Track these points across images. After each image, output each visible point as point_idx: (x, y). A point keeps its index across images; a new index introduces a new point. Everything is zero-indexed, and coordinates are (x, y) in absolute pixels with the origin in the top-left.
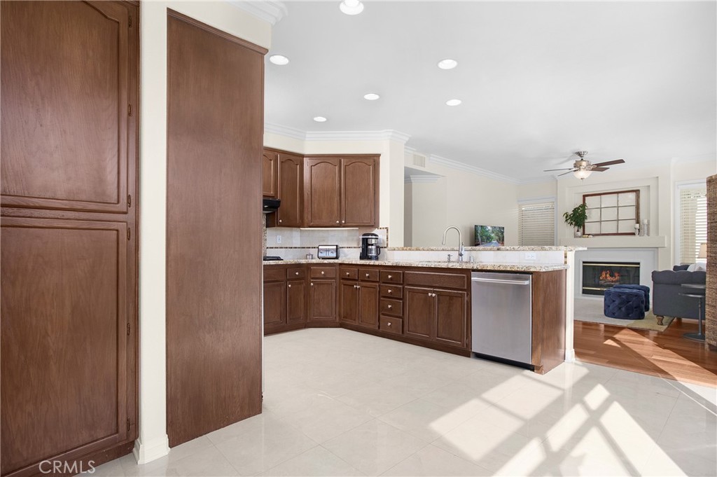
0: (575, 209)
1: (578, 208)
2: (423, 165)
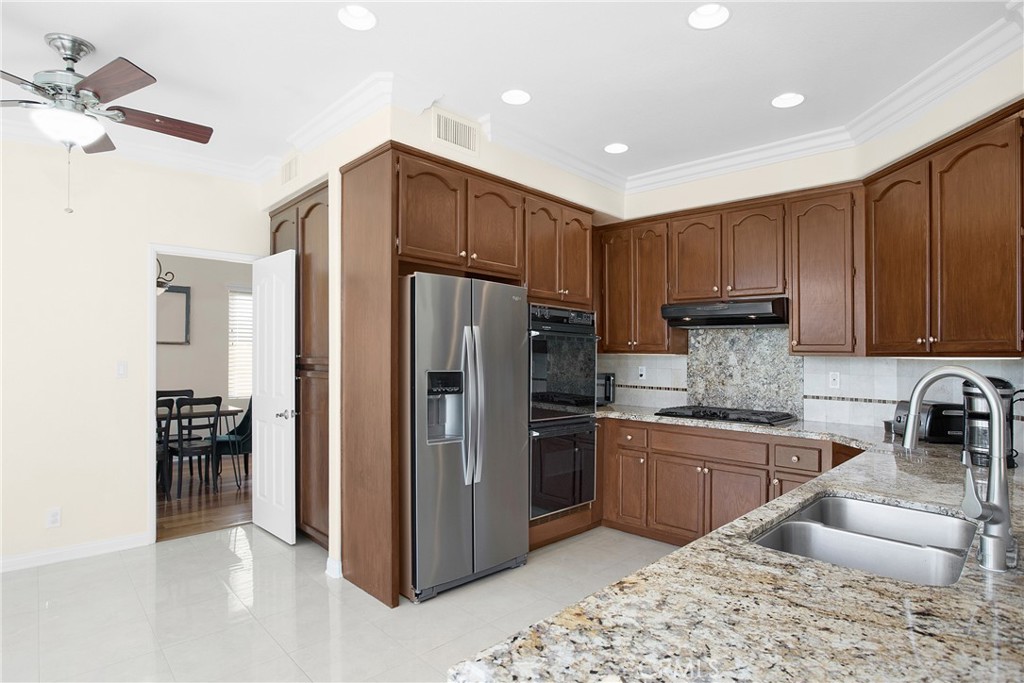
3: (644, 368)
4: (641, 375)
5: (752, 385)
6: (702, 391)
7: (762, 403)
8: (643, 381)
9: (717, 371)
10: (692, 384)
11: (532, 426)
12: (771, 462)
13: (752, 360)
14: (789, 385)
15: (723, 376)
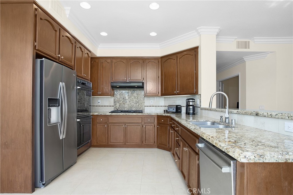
2: (247, 46)
3: (100, 100)
4: (99, 103)
5: (132, 104)
6: (118, 106)
7: (135, 108)
8: (100, 104)
10: (115, 105)
11: (78, 118)
12: (143, 122)
13: (132, 98)
14: (141, 104)
15: (124, 102)
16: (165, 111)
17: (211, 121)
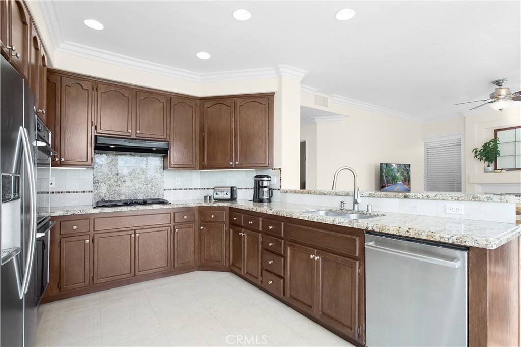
0: (486, 144)
1: (489, 143)
2: (325, 104)
3: (54, 179)
4: (51, 184)
6: (104, 191)
7: (143, 195)
8: (54, 188)
9: (116, 179)
10: (97, 188)
12: (173, 221)
13: (137, 172)
14: (157, 185)
15: (119, 182)
16: (205, 197)
17: (323, 209)
